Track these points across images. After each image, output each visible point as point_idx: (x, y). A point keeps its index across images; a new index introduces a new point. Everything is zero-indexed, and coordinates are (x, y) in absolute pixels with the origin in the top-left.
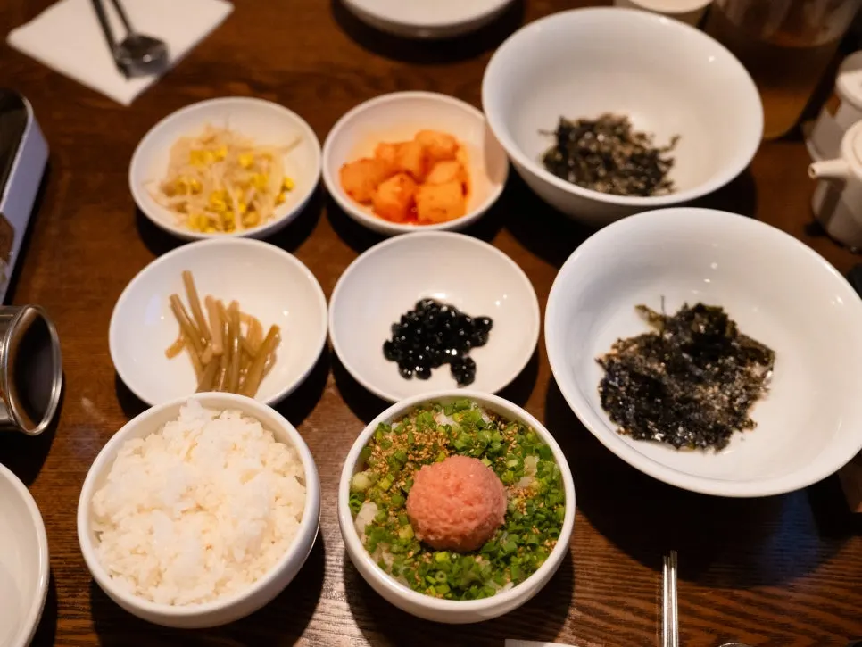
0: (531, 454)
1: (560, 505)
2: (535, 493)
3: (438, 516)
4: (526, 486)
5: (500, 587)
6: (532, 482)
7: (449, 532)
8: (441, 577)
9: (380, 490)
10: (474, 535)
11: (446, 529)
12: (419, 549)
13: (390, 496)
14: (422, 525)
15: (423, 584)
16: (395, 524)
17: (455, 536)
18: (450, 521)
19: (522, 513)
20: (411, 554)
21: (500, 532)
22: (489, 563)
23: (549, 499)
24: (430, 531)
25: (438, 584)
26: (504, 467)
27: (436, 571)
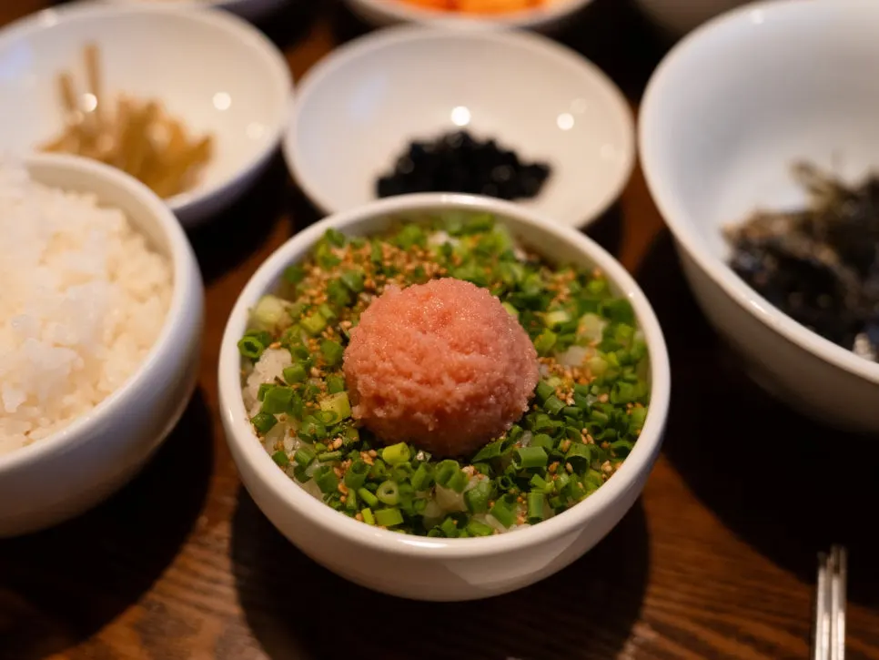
0: (594, 311)
1: (638, 405)
2: (593, 378)
3: (396, 367)
4: (579, 363)
5: (501, 527)
6: (588, 358)
7: (415, 400)
8: (388, 492)
9: (302, 332)
10: (461, 415)
11: (408, 393)
12: (355, 437)
13: (319, 343)
14: (365, 384)
15: (352, 502)
16: (318, 390)
17: (425, 412)
18: (418, 377)
19: (565, 401)
20: (338, 443)
21: (517, 428)
22: (486, 479)
23: (618, 390)
24: (379, 400)
25: (381, 505)
26: (542, 324)
27: (379, 481)
